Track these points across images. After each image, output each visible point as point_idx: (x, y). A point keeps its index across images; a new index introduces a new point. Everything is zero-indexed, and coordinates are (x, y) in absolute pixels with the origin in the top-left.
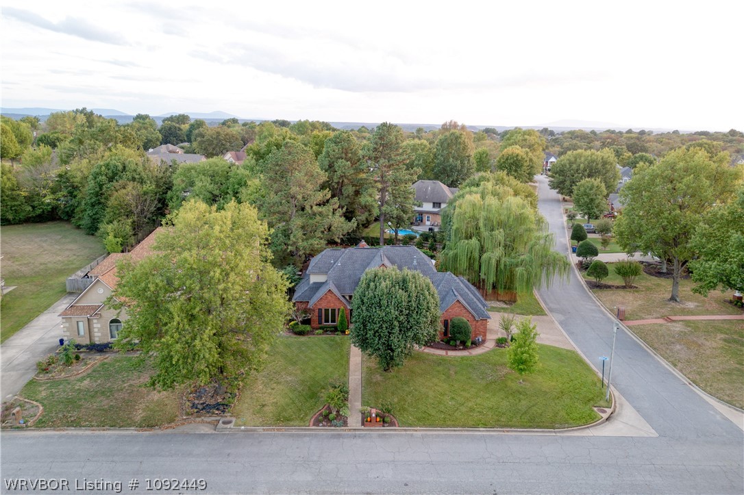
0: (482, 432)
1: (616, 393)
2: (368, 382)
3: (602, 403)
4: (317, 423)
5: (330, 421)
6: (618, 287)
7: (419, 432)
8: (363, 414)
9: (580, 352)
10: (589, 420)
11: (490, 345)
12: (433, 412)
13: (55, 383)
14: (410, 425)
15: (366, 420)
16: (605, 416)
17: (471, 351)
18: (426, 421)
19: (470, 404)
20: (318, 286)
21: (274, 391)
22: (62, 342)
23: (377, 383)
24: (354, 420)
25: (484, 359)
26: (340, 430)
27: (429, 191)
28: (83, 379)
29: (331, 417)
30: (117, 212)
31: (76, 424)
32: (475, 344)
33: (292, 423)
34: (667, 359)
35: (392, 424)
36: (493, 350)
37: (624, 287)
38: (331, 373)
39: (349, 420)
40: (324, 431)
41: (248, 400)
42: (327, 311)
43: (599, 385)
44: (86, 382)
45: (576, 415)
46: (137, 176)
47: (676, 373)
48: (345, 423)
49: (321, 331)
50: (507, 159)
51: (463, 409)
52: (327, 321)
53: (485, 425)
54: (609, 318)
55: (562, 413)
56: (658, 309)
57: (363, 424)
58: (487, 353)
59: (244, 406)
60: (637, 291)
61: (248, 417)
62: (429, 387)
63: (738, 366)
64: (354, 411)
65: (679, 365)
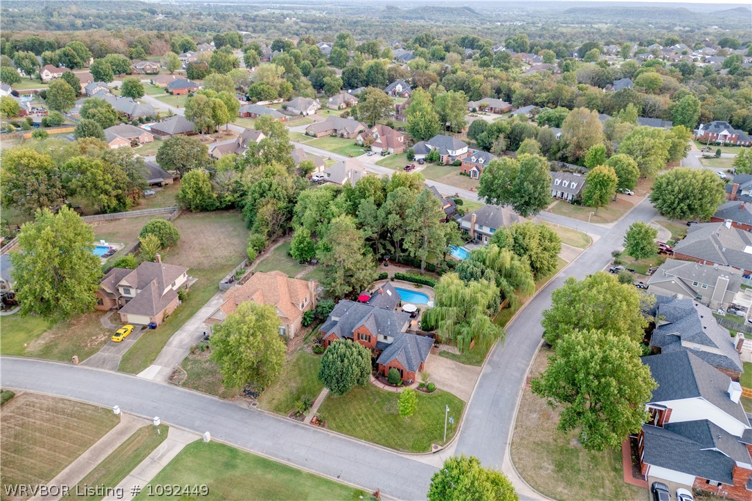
0: (362, 442)
2: (328, 398)
3: (441, 443)
4: (291, 416)
5: (296, 417)
7: (333, 434)
8: (314, 417)
9: (469, 404)
11: (413, 386)
12: (347, 425)
13: (195, 361)
14: (331, 429)
16: (434, 450)
17: (399, 388)
18: (340, 429)
21: (282, 392)
23: (332, 399)
24: (309, 419)
25: (400, 396)
26: (300, 424)
27: (490, 217)
28: (206, 362)
29: (298, 415)
30: (261, 223)
31: (196, 388)
32: (405, 385)
33: (280, 413)
34: (517, 422)
35: (323, 426)
39: (306, 419)
40: (292, 421)
41: (268, 394)
42: (329, 342)
44: (207, 364)
46: (277, 195)
47: (511, 433)
48: (303, 420)
53: (366, 439)
54: (521, 379)
55: (411, 444)
57: (311, 422)
58: (407, 392)
59: (265, 397)
61: (264, 403)
62: (357, 408)
63: (551, 441)
64: (313, 413)
65: (519, 429)
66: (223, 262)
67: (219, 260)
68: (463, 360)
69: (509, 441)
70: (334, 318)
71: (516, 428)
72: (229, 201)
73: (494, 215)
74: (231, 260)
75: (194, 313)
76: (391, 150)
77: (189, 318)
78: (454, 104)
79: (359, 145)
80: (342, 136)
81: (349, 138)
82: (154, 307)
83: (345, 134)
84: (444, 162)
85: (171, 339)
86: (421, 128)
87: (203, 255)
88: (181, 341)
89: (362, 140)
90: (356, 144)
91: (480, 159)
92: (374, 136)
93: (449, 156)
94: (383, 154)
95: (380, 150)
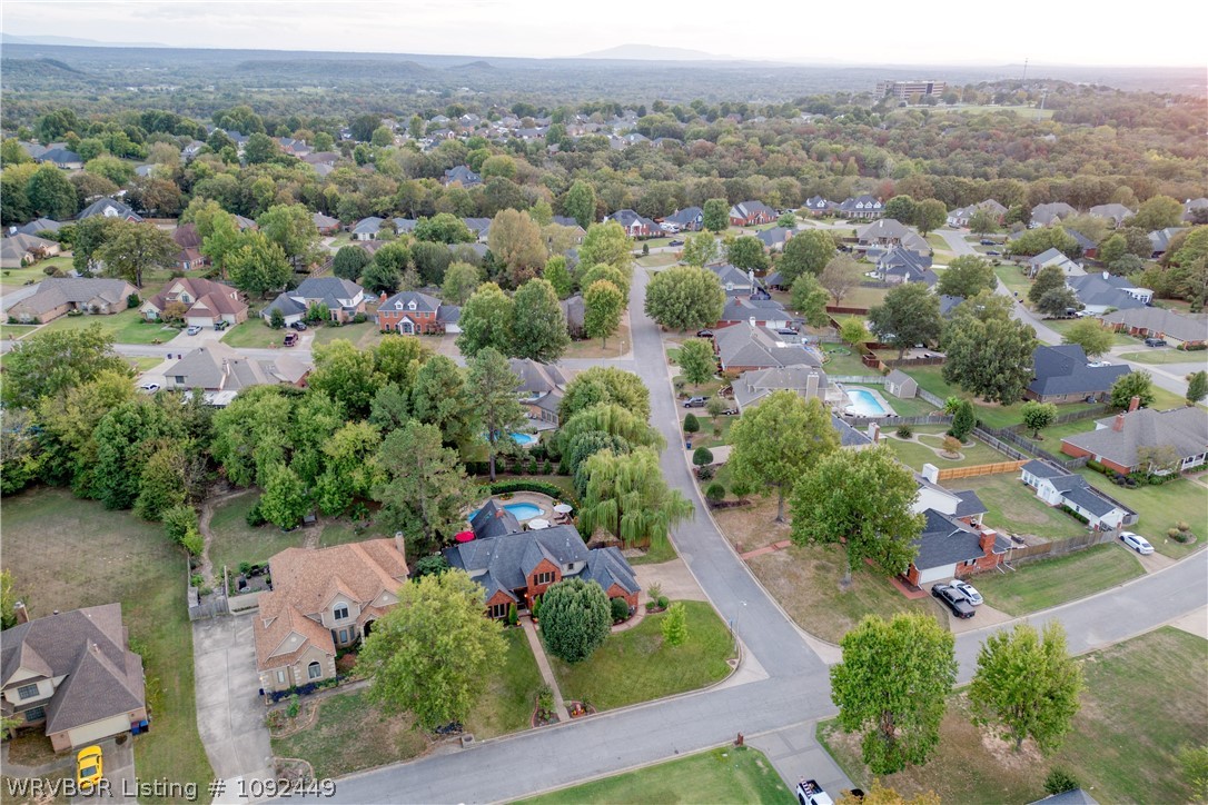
0: (656, 703)
1: (741, 643)
2: (559, 677)
3: (732, 655)
4: (537, 724)
5: (545, 720)
6: (733, 504)
7: (613, 713)
8: (568, 708)
9: (711, 602)
10: (725, 673)
11: (642, 612)
12: (617, 694)
13: (298, 738)
14: (605, 709)
15: (572, 712)
16: (734, 667)
17: (629, 623)
18: (614, 703)
19: (642, 680)
21: (489, 702)
22: (262, 691)
23: (567, 676)
24: (563, 714)
25: (640, 630)
26: (557, 726)
27: (522, 376)
28: (318, 727)
29: (544, 717)
30: (164, 486)
31: (350, 770)
32: (631, 615)
33: (518, 729)
34: (774, 596)
35: (592, 712)
36: (646, 618)
37: (739, 504)
38: (526, 673)
39: (560, 716)
40: (543, 729)
41: (473, 717)
42: (496, 607)
43: (729, 637)
44: (324, 729)
45: (716, 672)
46: (165, 429)
47: (780, 609)
48: (558, 720)
50: (598, 297)
51: (638, 686)
52: (496, 614)
53: (657, 697)
54: (729, 552)
55: (707, 673)
56: (768, 534)
57: (571, 717)
58: (642, 623)
59: (474, 721)
60: (749, 509)
61: (482, 730)
62: (605, 670)
63: (823, 597)
64: (560, 706)
65: (783, 601)
66: (134, 579)
68: (656, 559)
69: (787, 618)
71: (780, 603)
72: (33, 473)
73: (526, 373)
74: (146, 571)
75: (192, 674)
76: (230, 318)
77: (192, 686)
78: (299, 227)
79: (151, 321)
80: (96, 311)
81: (112, 313)
82: (129, 690)
83: (103, 306)
84: (340, 319)
85: (201, 730)
86: (260, 273)
87: (74, 583)
88: (227, 724)
89: (156, 310)
90: (143, 321)
91: (411, 303)
92: (180, 298)
93: (344, 309)
94: (219, 327)
95: (209, 322)
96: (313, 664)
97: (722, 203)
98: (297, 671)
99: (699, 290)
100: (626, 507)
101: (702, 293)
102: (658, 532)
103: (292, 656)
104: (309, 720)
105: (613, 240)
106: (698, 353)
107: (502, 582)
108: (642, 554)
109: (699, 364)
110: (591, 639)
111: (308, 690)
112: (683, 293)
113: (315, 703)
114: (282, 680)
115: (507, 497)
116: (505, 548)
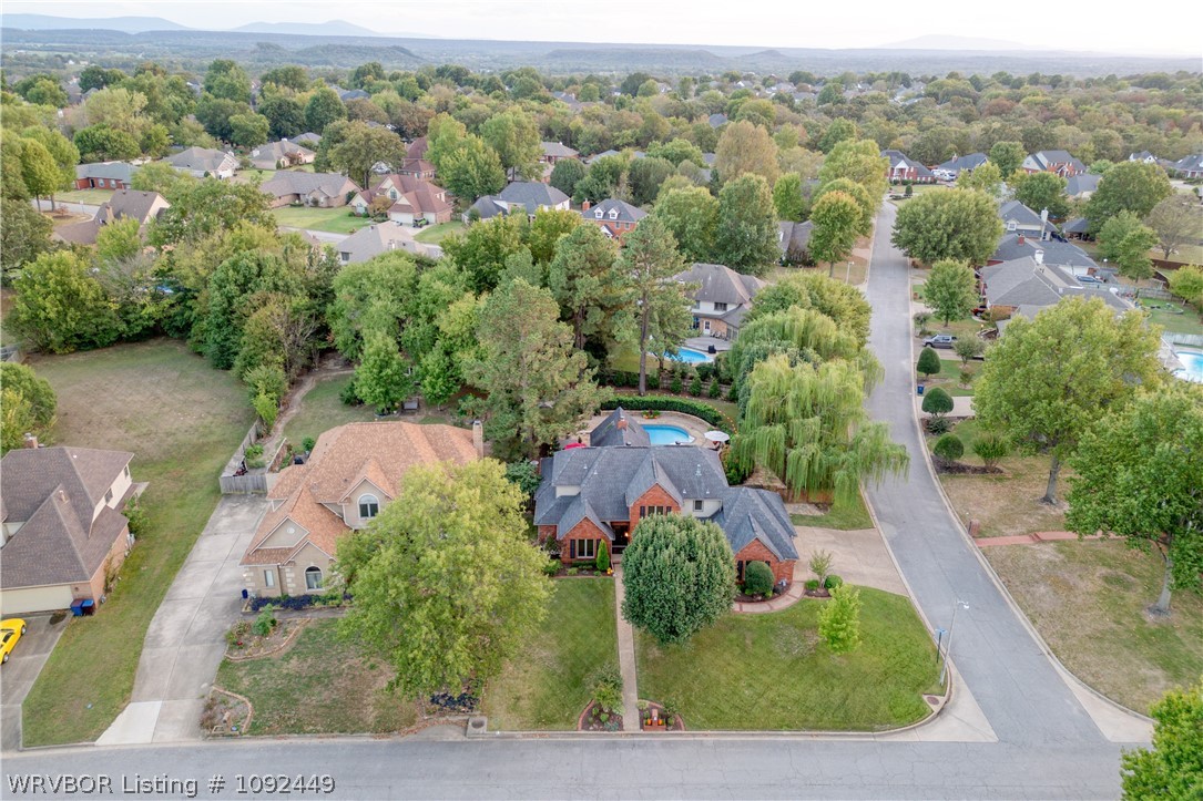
0: (786, 736)
1: (954, 671)
2: (643, 660)
3: (935, 688)
4: (586, 725)
5: (601, 723)
6: (975, 470)
7: (710, 736)
8: (641, 711)
9: (913, 598)
10: (916, 716)
11: (797, 592)
12: (726, 708)
13: (256, 666)
14: (699, 728)
15: (645, 721)
16: (936, 708)
17: (772, 603)
18: (717, 721)
19: (771, 694)
20: (567, 502)
21: (528, 675)
23: (655, 662)
24: (631, 720)
25: (788, 618)
26: (615, 736)
27: (709, 283)
28: (287, 658)
29: (602, 718)
30: (260, 344)
31: (297, 729)
32: (778, 591)
33: (556, 726)
34: (1024, 609)
35: (677, 726)
36: (801, 602)
37: (984, 471)
38: (596, 643)
39: (625, 721)
40: (595, 737)
41: (498, 690)
42: (581, 542)
43: (933, 658)
44: (294, 662)
45: (900, 710)
46: (280, 283)
47: (1034, 633)
48: (620, 726)
49: (575, 570)
50: (829, 211)
51: (763, 702)
52: (582, 553)
53: (789, 727)
54: (957, 533)
55: (884, 708)
56: (1025, 518)
57: (642, 727)
58: (793, 607)
59: (495, 696)
60: (1000, 480)
61: (502, 715)
62: (720, 667)
63: (1114, 626)
64: (630, 707)
65: (1040, 621)
66: (194, 439)
67: (181, 437)
68: (836, 522)
69: (1044, 649)
70: (561, 492)
71: (1034, 622)
72: (151, 318)
73: (715, 280)
74: (211, 433)
75: (184, 556)
76: (431, 217)
78: (519, 134)
79: (359, 215)
80: (316, 203)
81: (329, 207)
82: (80, 556)
83: (322, 199)
85: (153, 627)
86: (472, 177)
87: (133, 433)
88: (185, 627)
89: (365, 204)
90: (352, 215)
91: (612, 211)
92: (388, 194)
94: (417, 224)
95: (409, 218)
96: (310, 569)
97: (1015, 147)
98: (289, 575)
99: (968, 215)
100: (798, 438)
101: (972, 218)
102: (843, 482)
103: (285, 552)
104: (282, 642)
105: (861, 156)
106: (953, 278)
107: (596, 509)
108: (818, 513)
109: (953, 295)
110: (690, 610)
111: (299, 604)
112: (944, 216)
113: (298, 623)
114: (271, 582)
115: (652, 416)
116: (609, 464)
